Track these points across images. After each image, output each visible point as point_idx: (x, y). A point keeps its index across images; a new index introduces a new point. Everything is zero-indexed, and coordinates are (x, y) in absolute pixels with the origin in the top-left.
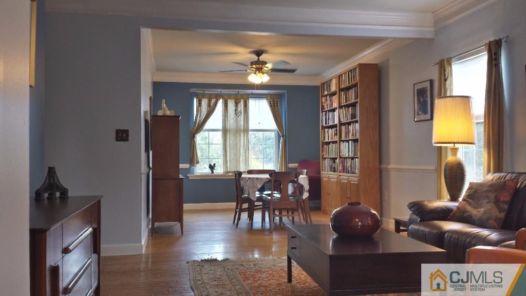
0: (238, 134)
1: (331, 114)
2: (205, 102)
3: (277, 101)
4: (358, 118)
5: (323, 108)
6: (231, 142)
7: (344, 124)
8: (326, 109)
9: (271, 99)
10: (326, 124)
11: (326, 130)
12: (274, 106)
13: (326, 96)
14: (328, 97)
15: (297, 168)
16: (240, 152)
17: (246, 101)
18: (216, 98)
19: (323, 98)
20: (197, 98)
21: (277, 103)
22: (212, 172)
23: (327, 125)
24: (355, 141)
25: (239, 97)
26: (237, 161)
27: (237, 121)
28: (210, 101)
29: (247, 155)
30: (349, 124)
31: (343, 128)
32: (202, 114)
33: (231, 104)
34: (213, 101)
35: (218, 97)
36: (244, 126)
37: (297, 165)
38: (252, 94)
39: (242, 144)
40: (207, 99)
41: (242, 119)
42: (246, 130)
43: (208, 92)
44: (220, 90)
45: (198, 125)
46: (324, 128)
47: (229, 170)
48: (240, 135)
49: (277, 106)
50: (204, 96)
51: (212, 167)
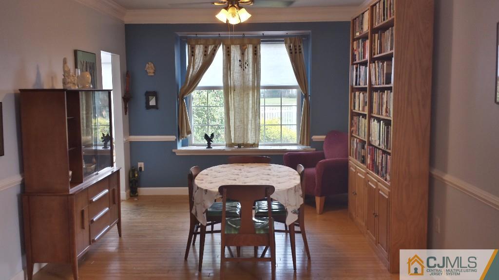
0: (246, 93)
1: (363, 68)
2: (199, 50)
3: (300, 46)
4: (392, 85)
5: (354, 59)
6: (236, 104)
7: (376, 90)
8: (357, 61)
9: (291, 43)
10: (356, 84)
11: (357, 93)
12: (296, 53)
13: (358, 39)
14: (360, 41)
15: (323, 142)
16: (248, 117)
17: (256, 47)
18: (214, 43)
19: (355, 42)
20: (188, 45)
21: (300, 49)
22: (209, 146)
23: (358, 86)
24: (387, 123)
25: (246, 41)
26: (245, 131)
27: (243, 76)
28: (206, 48)
29: (257, 122)
30: (382, 90)
31: (376, 95)
32: (196, 67)
33: (235, 52)
34: (210, 48)
35: (217, 42)
36: (253, 82)
37: (324, 137)
38: (264, 36)
39: (251, 106)
40: (202, 46)
41: (251, 72)
42: (257, 87)
43: (201, 35)
44: (218, 33)
45: (190, 82)
46: (354, 90)
47: (233, 142)
48: (248, 94)
49: (300, 52)
50: (198, 41)
51: (209, 139)
